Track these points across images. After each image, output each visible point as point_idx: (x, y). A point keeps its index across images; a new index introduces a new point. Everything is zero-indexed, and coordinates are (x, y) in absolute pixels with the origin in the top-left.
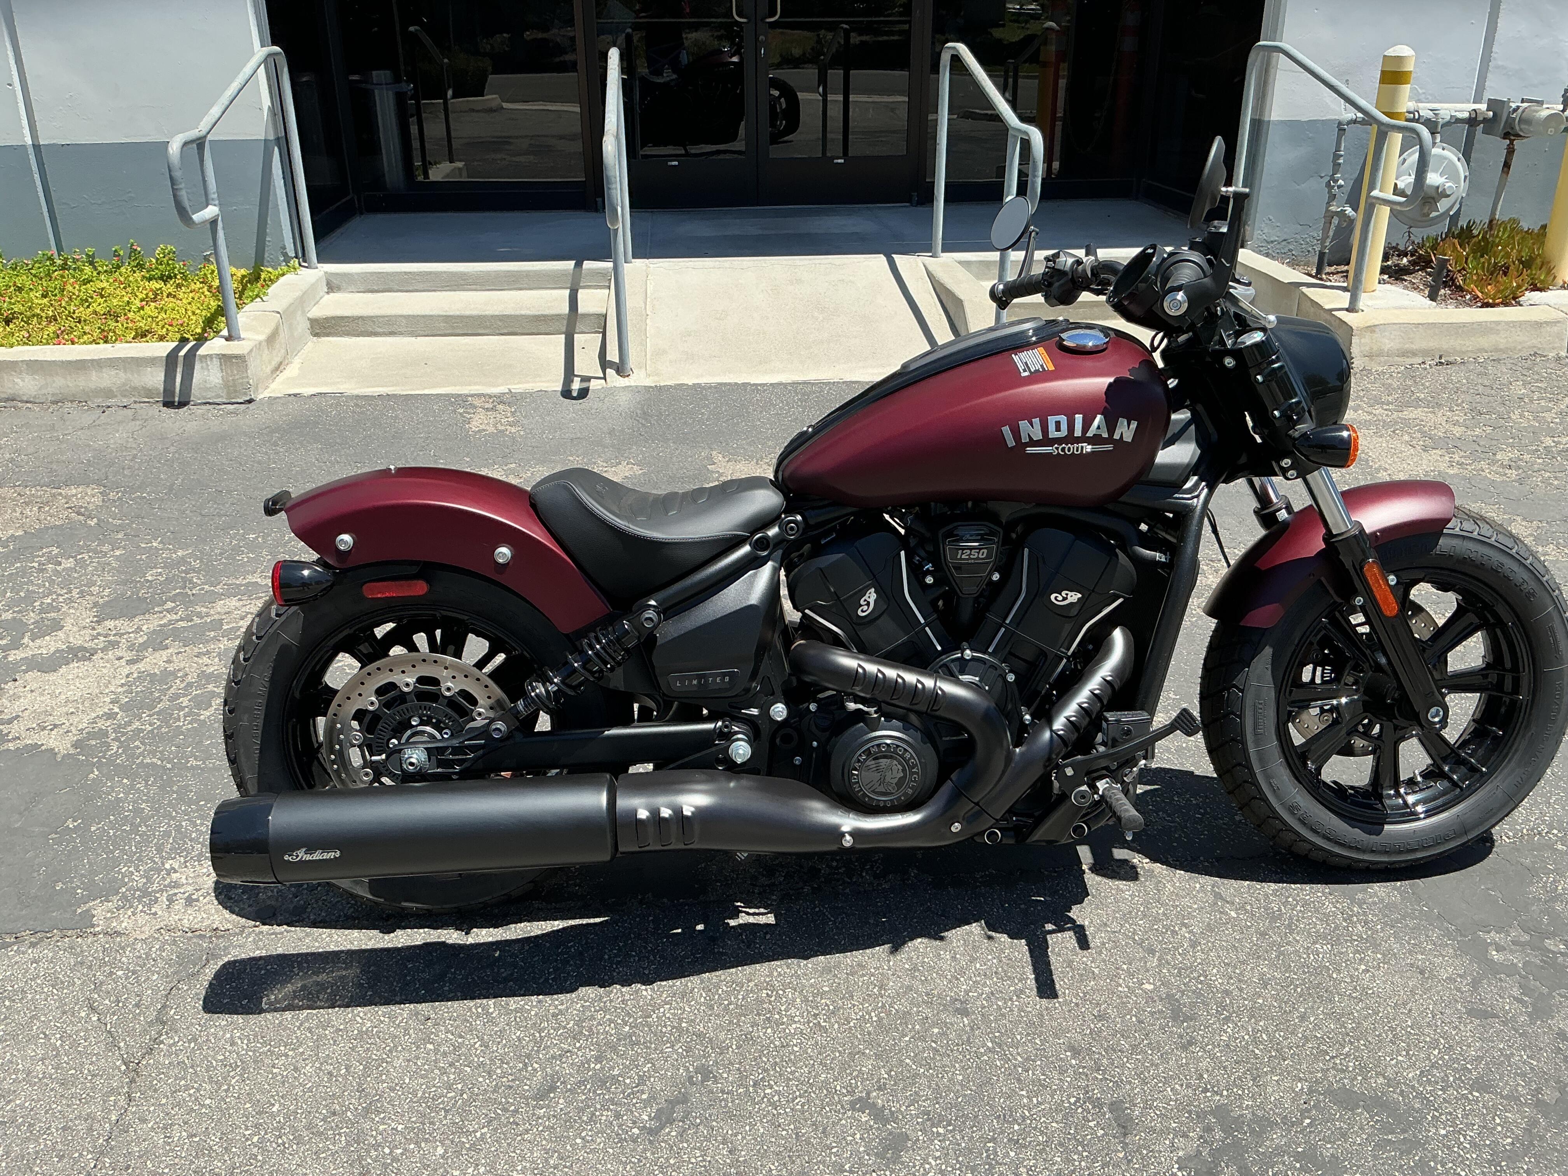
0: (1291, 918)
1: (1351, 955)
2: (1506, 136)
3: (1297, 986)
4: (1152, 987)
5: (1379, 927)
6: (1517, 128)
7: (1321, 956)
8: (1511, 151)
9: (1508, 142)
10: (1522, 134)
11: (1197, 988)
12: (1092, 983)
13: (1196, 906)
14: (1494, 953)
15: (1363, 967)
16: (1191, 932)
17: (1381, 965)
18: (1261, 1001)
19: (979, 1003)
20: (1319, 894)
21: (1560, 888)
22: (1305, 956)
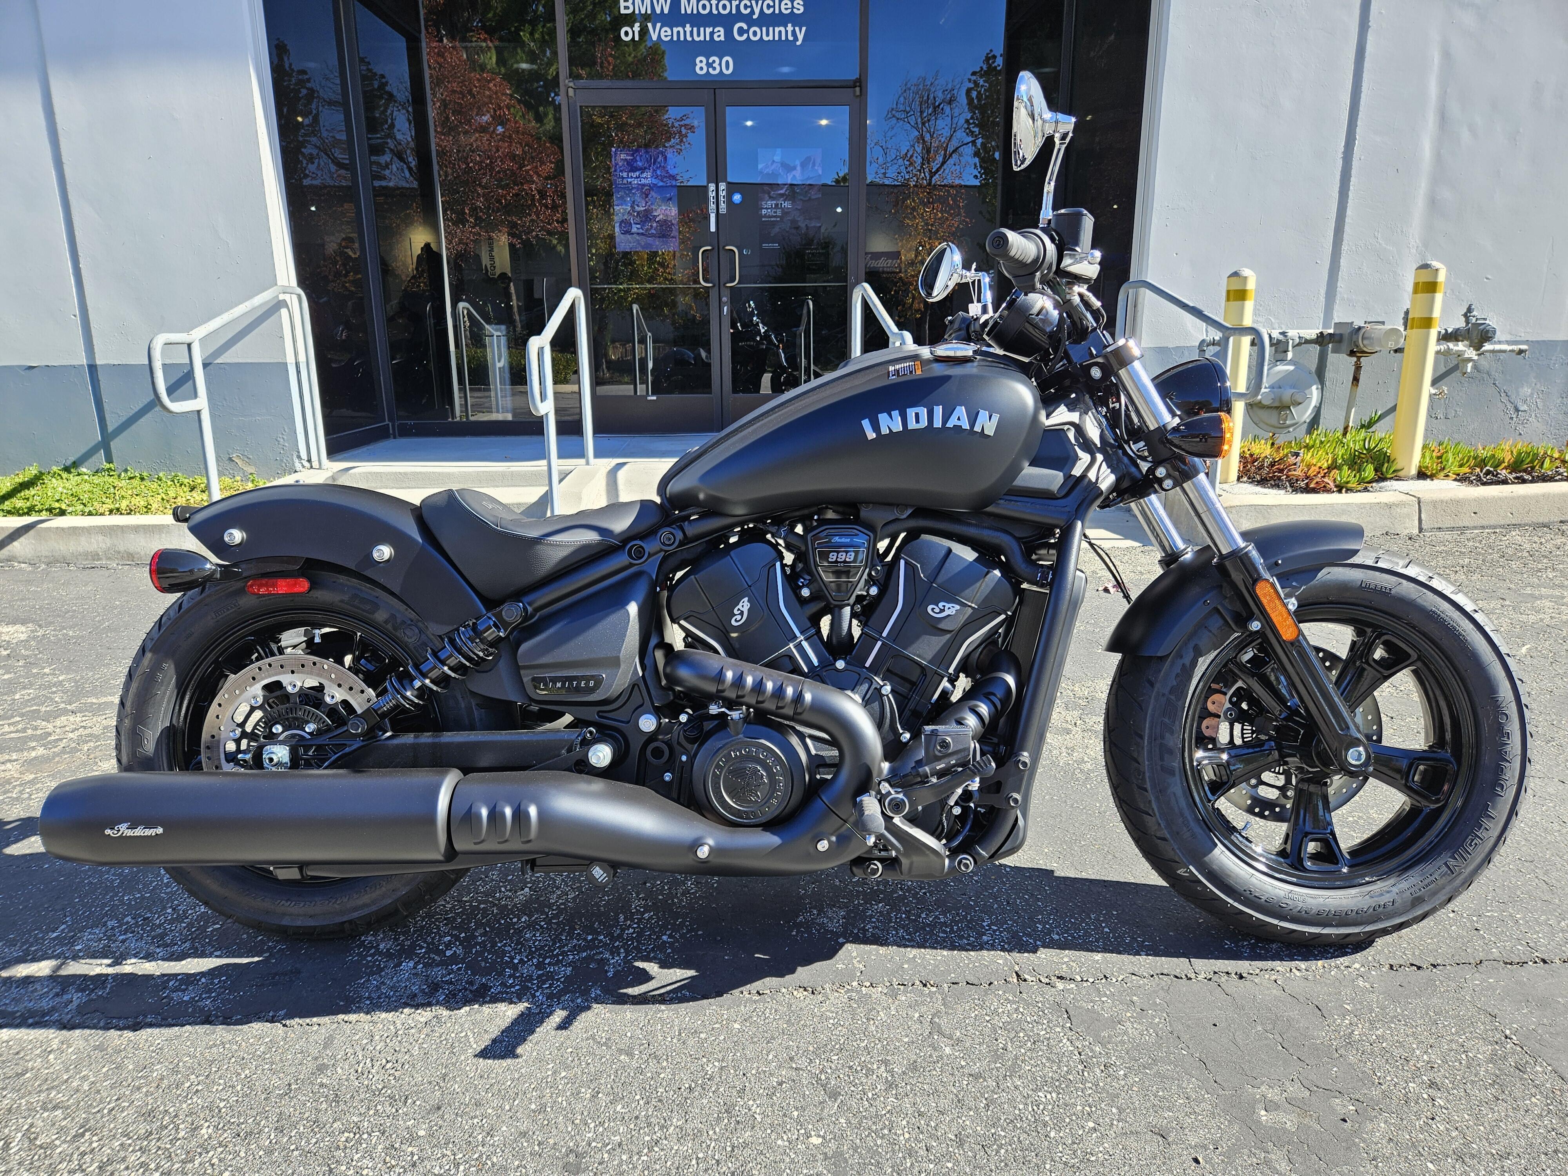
0: (1016, 1057)
1: (1079, 1108)
2: (1352, 353)
3: (1000, 1147)
4: (820, 1140)
5: (1122, 1073)
6: (1362, 346)
7: (1041, 1107)
8: (1358, 368)
9: (1355, 359)
10: (1365, 349)
11: (876, 1145)
12: (748, 1133)
13: (906, 1040)
14: (1263, 1112)
15: (1091, 1124)
16: (891, 1072)
17: (1115, 1123)
18: (950, 1165)
19: (598, 1156)
20: (1058, 1029)
21: (1356, 1033)
22: (1021, 1107)
